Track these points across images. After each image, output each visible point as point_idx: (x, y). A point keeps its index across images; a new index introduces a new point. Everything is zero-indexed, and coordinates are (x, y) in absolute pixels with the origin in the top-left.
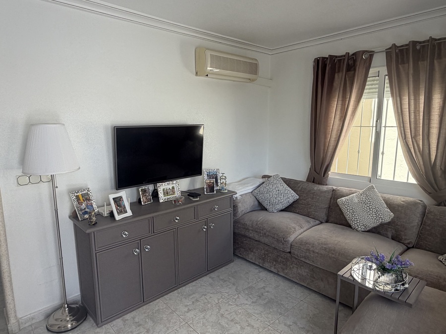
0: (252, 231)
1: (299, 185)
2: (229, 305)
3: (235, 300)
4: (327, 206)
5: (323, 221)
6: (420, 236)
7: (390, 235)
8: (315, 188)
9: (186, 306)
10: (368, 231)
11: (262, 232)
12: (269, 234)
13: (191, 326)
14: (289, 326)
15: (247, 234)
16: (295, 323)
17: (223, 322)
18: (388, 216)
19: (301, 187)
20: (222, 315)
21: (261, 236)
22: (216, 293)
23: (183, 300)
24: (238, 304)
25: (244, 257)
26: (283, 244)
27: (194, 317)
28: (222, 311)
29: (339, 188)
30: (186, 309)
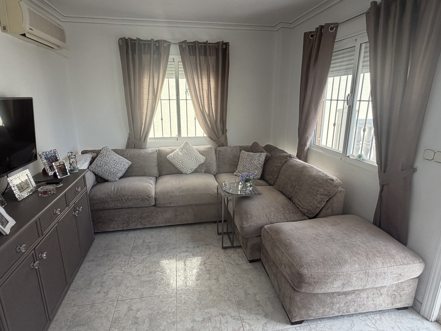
0: (113, 201)
1: (126, 153)
2: (134, 267)
3: (135, 261)
4: (156, 164)
5: (158, 176)
6: (218, 166)
7: (203, 171)
8: (143, 152)
9: (99, 292)
10: (193, 172)
11: (123, 198)
12: (132, 198)
13: (125, 299)
14: (187, 251)
15: (107, 206)
16: (187, 247)
17: (145, 278)
18: (202, 159)
19: (129, 154)
20: (139, 276)
21: (124, 202)
22: (113, 267)
23: (88, 291)
24: (140, 262)
25: (104, 230)
26: (148, 200)
27: (119, 293)
28: (135, 273)
29: (161, 148)
30: (103, 294)
